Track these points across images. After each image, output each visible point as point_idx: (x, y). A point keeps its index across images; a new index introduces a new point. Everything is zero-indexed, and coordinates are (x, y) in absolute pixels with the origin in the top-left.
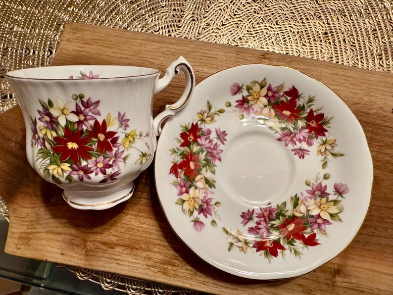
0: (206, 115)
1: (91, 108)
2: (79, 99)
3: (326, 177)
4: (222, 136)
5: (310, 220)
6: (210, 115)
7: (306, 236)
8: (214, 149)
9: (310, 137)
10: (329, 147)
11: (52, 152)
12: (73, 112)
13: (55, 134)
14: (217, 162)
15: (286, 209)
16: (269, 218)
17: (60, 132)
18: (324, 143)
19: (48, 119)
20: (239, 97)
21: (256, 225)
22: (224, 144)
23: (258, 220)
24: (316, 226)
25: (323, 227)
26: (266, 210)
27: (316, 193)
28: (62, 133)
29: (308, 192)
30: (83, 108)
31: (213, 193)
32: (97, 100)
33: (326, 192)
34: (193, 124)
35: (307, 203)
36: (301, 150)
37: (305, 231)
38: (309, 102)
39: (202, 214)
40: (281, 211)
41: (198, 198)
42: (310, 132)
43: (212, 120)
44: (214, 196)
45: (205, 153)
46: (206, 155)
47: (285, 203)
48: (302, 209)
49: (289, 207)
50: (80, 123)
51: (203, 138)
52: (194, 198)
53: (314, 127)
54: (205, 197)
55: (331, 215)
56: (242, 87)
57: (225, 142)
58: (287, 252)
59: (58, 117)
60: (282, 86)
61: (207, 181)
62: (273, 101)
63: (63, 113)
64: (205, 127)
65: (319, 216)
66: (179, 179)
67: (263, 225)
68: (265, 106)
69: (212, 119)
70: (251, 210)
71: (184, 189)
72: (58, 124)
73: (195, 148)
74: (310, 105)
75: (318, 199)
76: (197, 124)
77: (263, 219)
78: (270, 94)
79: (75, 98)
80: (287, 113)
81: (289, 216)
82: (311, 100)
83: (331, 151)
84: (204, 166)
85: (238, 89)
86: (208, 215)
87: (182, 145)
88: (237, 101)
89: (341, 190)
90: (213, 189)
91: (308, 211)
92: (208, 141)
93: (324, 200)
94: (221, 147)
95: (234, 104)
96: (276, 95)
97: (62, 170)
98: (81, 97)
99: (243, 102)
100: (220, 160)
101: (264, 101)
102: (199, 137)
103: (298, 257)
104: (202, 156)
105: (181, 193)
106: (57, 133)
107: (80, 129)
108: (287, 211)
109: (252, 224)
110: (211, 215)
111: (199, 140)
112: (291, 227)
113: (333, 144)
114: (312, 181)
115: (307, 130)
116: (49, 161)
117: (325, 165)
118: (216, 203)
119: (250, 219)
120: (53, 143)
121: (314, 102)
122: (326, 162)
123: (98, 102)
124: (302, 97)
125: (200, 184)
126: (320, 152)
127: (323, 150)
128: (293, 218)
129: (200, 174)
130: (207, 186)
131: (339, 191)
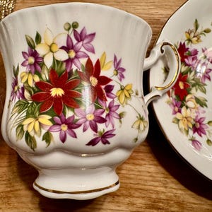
0: (192, 35)
1: (85, 42)
2: (72, 29)
4: (209, 55)
6: (196, 34)
11: (30, 102)
12: (63, 48)
13: (37, 79)
14: (207, 81)
17: (43, 76)
19: (32, 60)
22: (211, 63)
28: (46, 76)
30: (75, 42)
31: (205, 112)
32: (92, 32)
39: (196, 133)
41: (190, 117)
43: (198, 40)
46: (194, 75)
50: (69, 61)
52: (186, 118)
54: (197, 117)
59: (44, 56)
63: (51, 51)
64: (191, 47)
66: (171, 99)
71: (177, 109)
72: (42, 65)
76: (184, 43)
79: (67, 27)
84: (194, 85)
86: (202, 135)
90: (205, 108)
94: (210, 66)
97: (40, 123)
98: (75, 26)
100: (209, 79)
104: (191, 76)
105: (175, 113)
106: (40, 77)
107: (68, 71)
110: (205, 134)
111: (186, 60)
116: (25, 114)
118: (209, 123)
120: (34, 90)
123: (93, 35)
125: (191, 104)
129: (190, 93)
130: (198, 105)
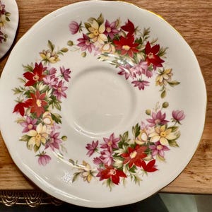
0: (49, 55)
3: (165, 106)
4: (66, 73)
5: (151, 147)
6: (53, 54)
7: (147, 163)
8: (59, 87)
9: (149, 69)
10: (166, 77)
14: (62, 99)
15: (129, 138)
16: (113, 148)
18: (162, 73)
20: (79, 35)
21: (100, 155)
22: (68, 81)
23: (102, 150)
24: (156, 152)
25: (162, 153)
26: (109, 140)
27: (156, 121)
29: (148, 120)
31: (59, 128)
33: (165, 119)
34: (36, 64)
35: (148, 132)
36: (140, 81)
37: (146, 158)
38: (145, 35)
40: (124, 141)
41: (45, 133)
42: (148, 64)
43: (56, 60)
44: (61, 130)
45: (50, 91)
46: (52, 93)
47: (127, 133)
48: (143, 137)
49: (131, 136)
51: (49, 77)
52: (41, 134)
53: (152, 59)
54: (52, 132)
55: (170, 142)
56: (81, 24)
57: (69, 79)
58: (128, 179)
60: (118, 20)
61: (54, 117)
62: (112, 38)
64: (49, 66)
65: (159, 143)
66: (25, 117)
67: (107, 155)
68: (106, 43)
69: (56, 58)
70: (95, 142)
73: (41, 87)
74: (146, 38)
75: (158, 127)
76: (41, 63)
77: (107, 149)
78: (109, 30)
80: (127, 48)
81: (132, 145)
82: (146, 33)
83: (168, 81)
84: (51, 103)
85: (77, 28)
86: (55, 149)
87: (27, 85)
88: (78, 40)
89: (178, 117)
90: (59, 124)
91: (149, 139)
92: (53, 79)
93: (164, 127)
94: (66, 84)
95: (76, 43)
96: (114, 31)
99: (85, 41)
100: (65, 96)
101: (104, 37)
102: (44, 76)
103: (137, 183)
104: (49, 94)
105: (27, 130)
108: (130, 140)
109: (97, 155)
111: (44, 79)
112: (133, 155)
113: (170, 74)
114: (152, 111)
115: (146, 63)
117: (163, 95)
118: (63, 137)
119: (95, 150)
121: (150, 34)
122: (164, 92)
124: (138, 31)
125: (47, 120)
126: (159, 83)
127: (161, 81)
128: (135, 147)
129: (47, 111)
130: (54, 122)
131: (177, 118)
